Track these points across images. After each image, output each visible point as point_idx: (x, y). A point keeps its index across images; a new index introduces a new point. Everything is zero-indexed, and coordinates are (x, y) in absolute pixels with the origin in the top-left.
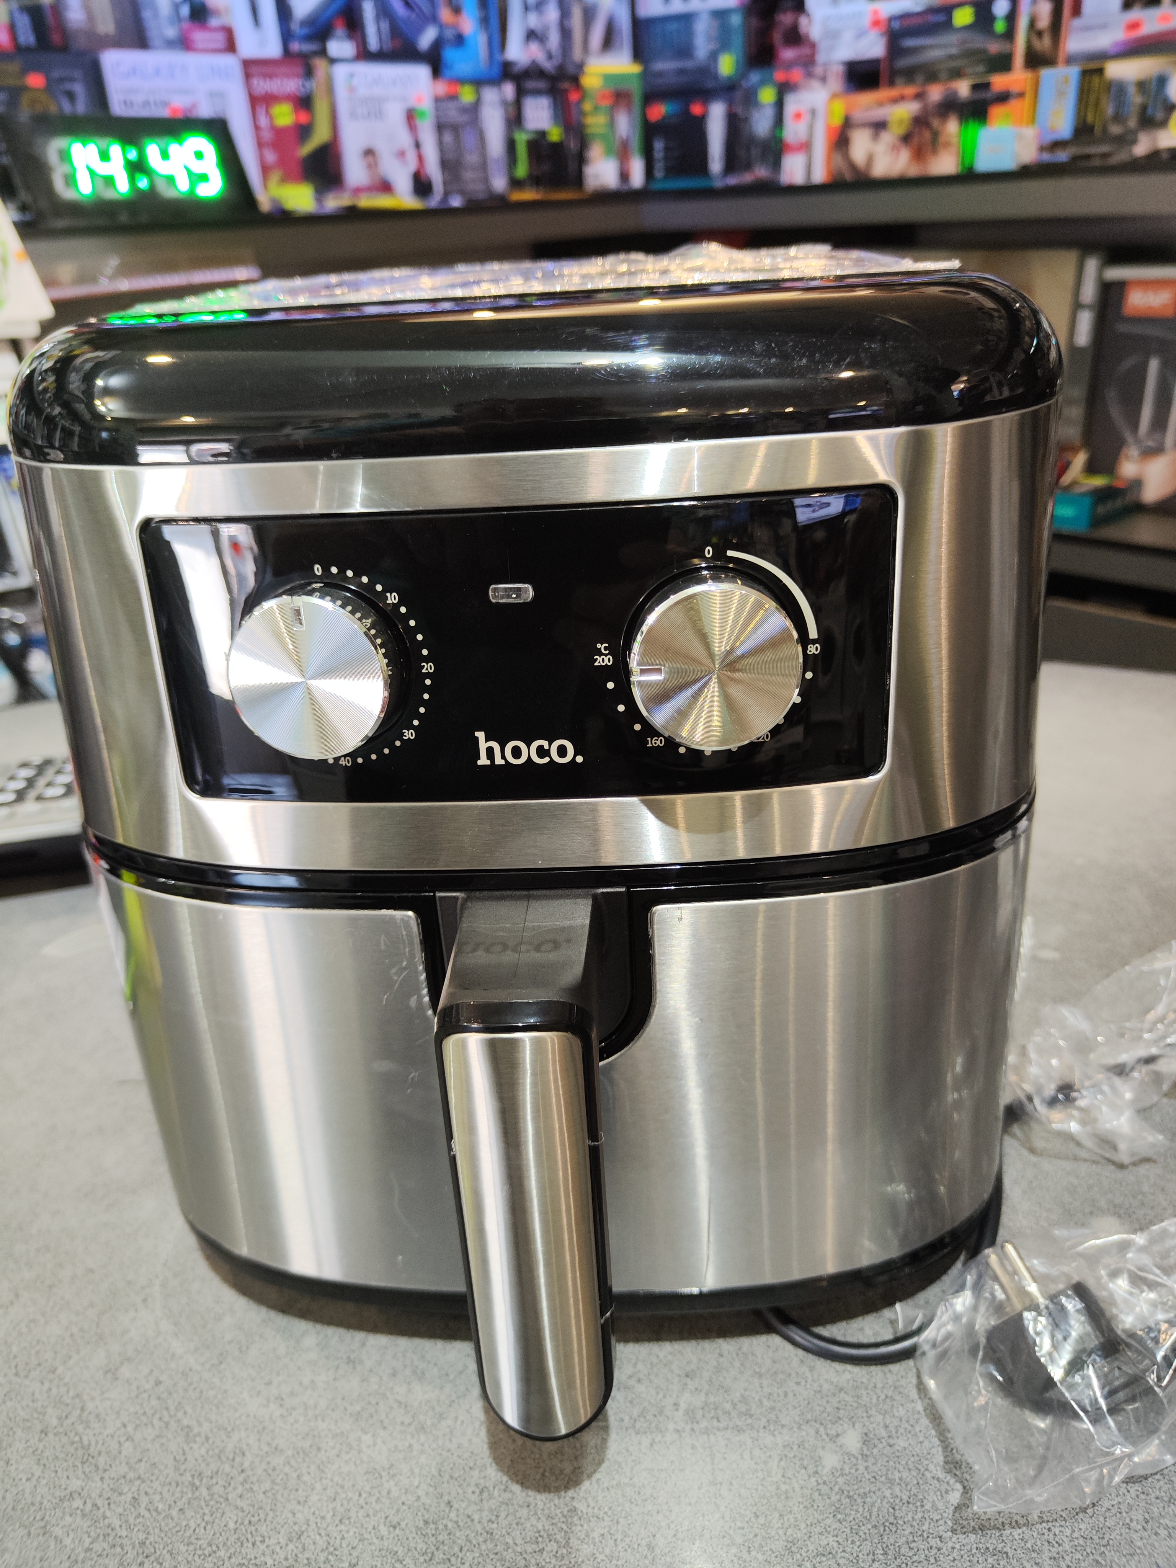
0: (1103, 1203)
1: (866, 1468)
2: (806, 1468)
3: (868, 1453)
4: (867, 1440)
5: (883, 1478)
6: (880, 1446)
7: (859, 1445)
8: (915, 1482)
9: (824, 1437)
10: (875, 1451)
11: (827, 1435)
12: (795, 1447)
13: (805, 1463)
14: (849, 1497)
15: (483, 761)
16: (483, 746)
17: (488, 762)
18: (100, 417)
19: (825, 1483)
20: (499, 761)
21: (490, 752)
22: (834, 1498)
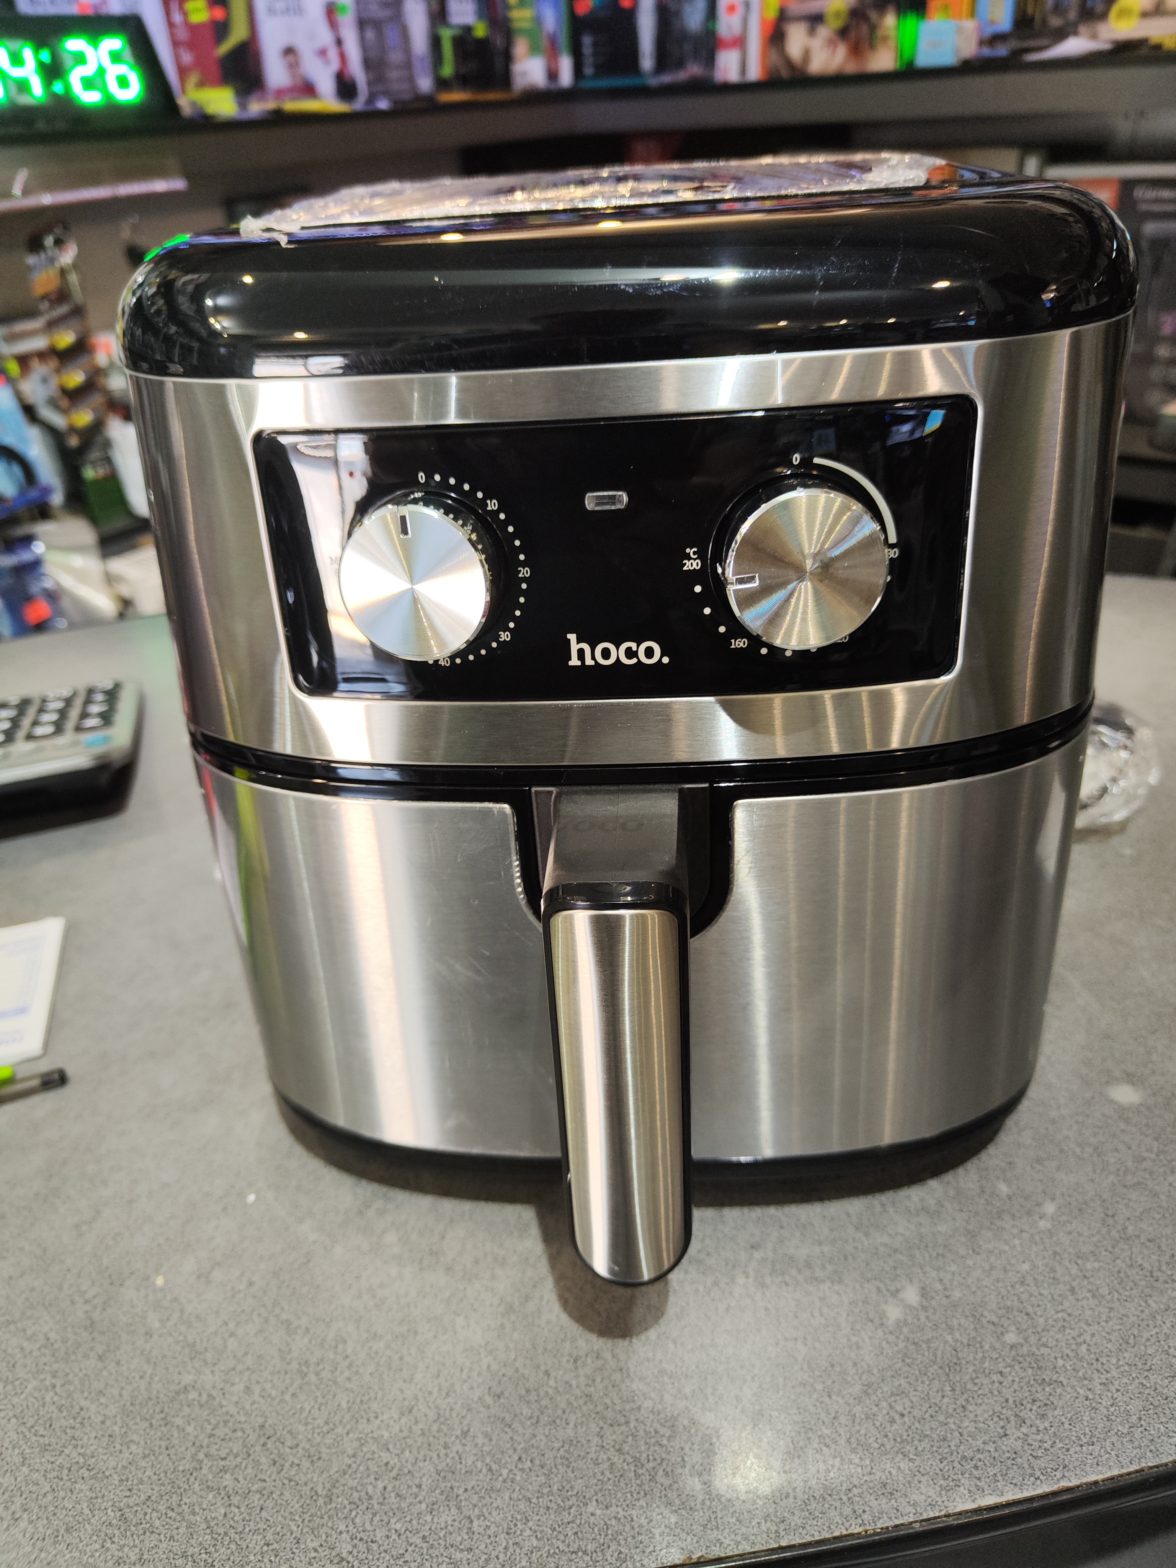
0: (1118, 1074)
1: (927, 1318)
2: (872, 1321)
3: (927, 1304)
4: (924, 1293)
5: (944, 1326)
6: (937, 1298)
7: (918, 1298)
8: (972, 1327)
9: (885, 1292)
10: (934, 1303)
11: (888, 1290)
12: (860, 1304)
13: (871, 1316)
14: (914, 1343)
15: (574, 662)
16: (574, 647)
17: (579, 663)
18: (215, 334)
19: (891, 1333)
20: (589, 662)
21: (581, 653)
22: (901, 1345)
